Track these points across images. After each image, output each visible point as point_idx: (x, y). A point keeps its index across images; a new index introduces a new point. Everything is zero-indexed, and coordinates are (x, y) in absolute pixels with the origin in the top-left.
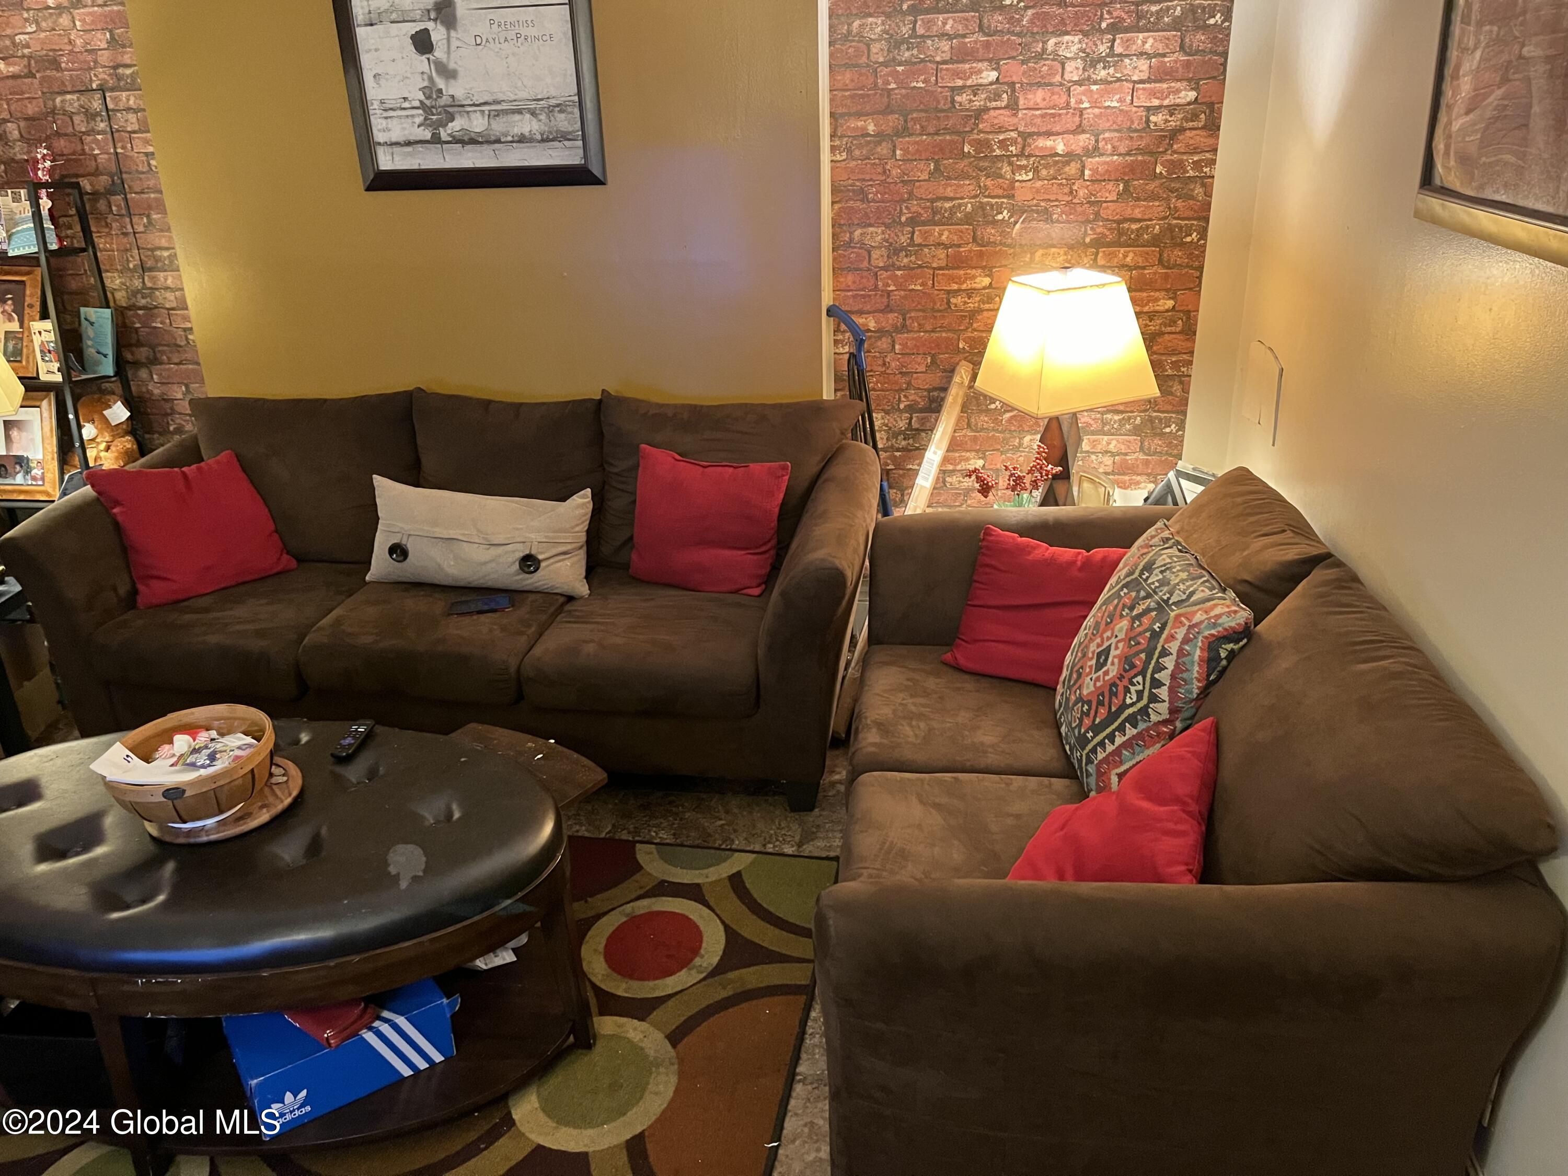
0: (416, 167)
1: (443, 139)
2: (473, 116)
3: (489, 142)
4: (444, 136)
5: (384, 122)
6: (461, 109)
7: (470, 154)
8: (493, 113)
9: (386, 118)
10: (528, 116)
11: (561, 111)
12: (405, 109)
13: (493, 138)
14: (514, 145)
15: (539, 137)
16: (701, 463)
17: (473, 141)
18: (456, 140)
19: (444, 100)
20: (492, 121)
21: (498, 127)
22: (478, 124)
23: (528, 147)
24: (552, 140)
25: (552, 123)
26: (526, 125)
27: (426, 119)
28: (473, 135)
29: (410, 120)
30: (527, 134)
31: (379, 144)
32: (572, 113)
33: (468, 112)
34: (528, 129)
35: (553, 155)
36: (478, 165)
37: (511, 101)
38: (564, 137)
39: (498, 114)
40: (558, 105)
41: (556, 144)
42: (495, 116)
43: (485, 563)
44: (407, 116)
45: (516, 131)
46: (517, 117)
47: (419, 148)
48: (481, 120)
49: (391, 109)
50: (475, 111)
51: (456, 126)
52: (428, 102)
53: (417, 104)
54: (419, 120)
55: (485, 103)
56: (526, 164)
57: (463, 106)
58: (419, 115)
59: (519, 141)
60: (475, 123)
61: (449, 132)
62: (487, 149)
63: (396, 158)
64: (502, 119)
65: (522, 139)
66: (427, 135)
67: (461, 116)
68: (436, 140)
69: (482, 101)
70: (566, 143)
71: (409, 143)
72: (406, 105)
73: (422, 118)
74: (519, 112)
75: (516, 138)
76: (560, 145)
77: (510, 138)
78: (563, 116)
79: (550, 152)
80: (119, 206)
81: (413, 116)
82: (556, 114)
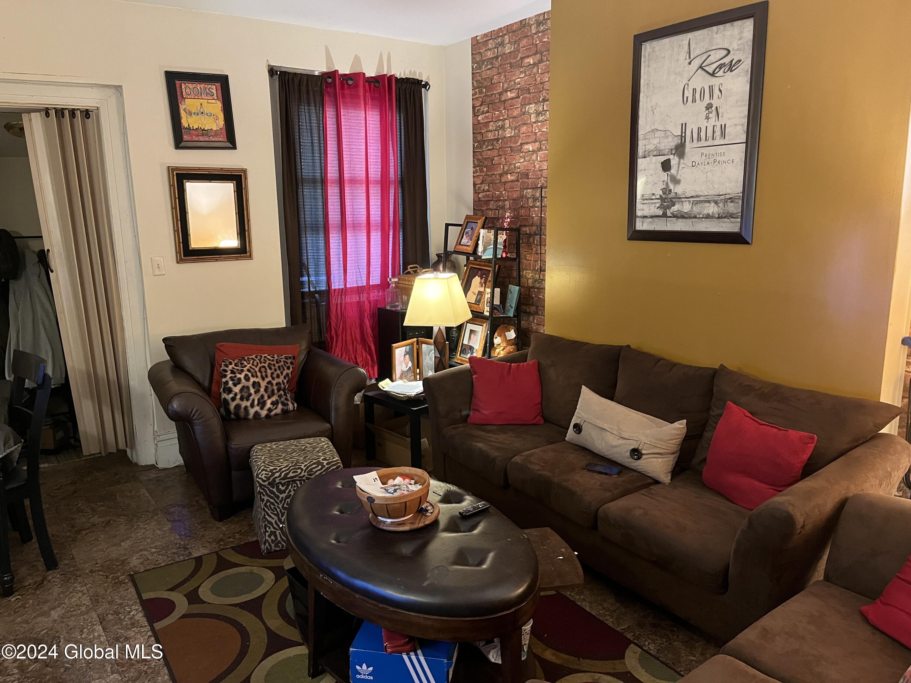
0: (653, 229)
1: (668, 215)
2: (684, 203)
3: (690, 218)
4: (669, 214)
5: (642, 205)
6: (679, 200)
7: (680, 224)
8: (695, 202)
9: (643, 204)
10: (713, 204)
11: (732, 202)
12: (652, 199)
13: (693, 215)
14: (703, 219)
15: (717, 216)
16: (759, 421)
17: (683, 217)
18: (674, 216)
19: (672, 195)
20: (694, 207)
21: (696, 209)
22: (686, 207)
23: (711, 221)
24: (725, 217)
25: (725, 208)
26: (712, 209)
27: (661, 205)
28: (683, 213)
29: (653, 205)
30: (711, 214)
31: (638, 217)
32: (738, 203)
33: (682, 202)
34: (712, 211)
35: (723, 226)
36: (683, 230)
37: (705, 196)
38: (731, 216)
39: (697, 202)
40: (730, 198)
41: (726, 220)
42: (696, 204)
43: (615, 447)
44: (653, 203)
45: (705, 212)
46: (707, 205)
47: (656, 219)
48: (688, 206)
49: (646, 199)
50: (686, 201)
51: (675, 208)
52: (664, 196)
53: (658, 197)
54: (657, 205)
55: (692, 197)
56: (708, 230)
57: (680, 198)
58: (658, 203)
59: (706, 218)
60: (685, 207)
61: (671, 211)
62: (689, 221)
63: (645, 224)
64: (699, 206)
65: (708, 217)
66: (660, 213)
67: (679, 203)
68: (664, 215)
69: (690, 196)
70: (732, 219)
71: (652, 217)
72: (653, 197)
73: (659, 204)
74: (709, 202)
75: (705, 216)
76: (728, 220)
77: (701, 216)
78: (732, 204)
79: (722, 224)
80: (537, 241)
81: (655, 203)
82: (729, 204)
